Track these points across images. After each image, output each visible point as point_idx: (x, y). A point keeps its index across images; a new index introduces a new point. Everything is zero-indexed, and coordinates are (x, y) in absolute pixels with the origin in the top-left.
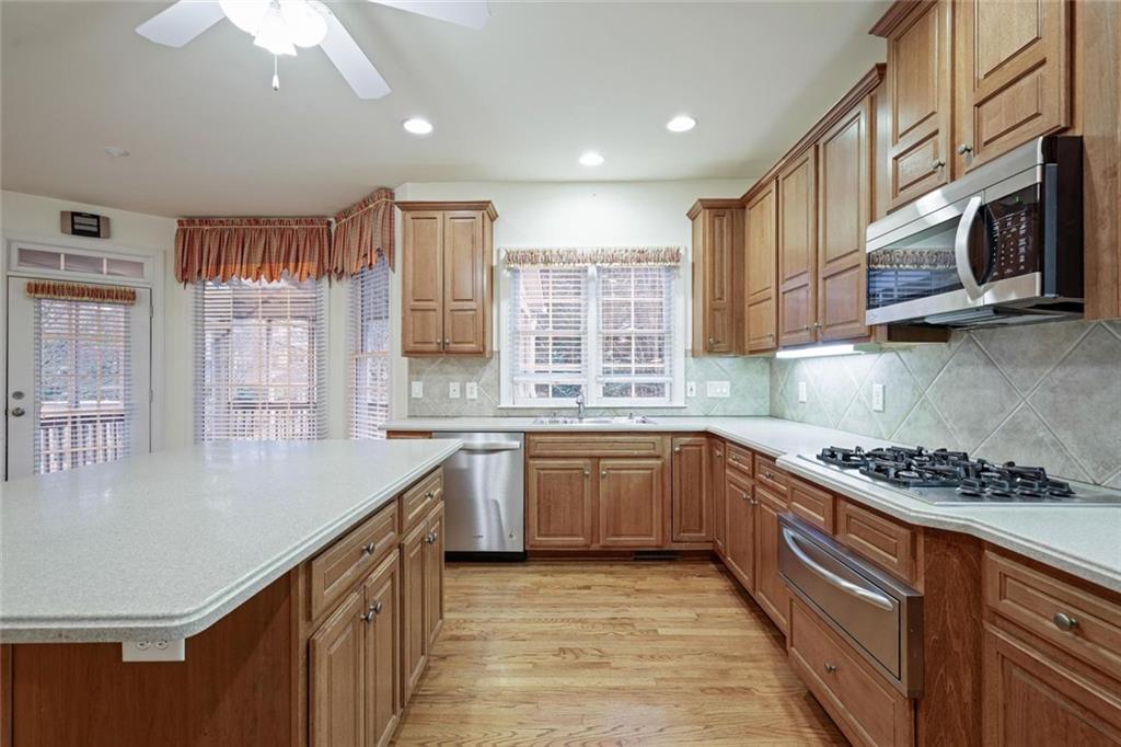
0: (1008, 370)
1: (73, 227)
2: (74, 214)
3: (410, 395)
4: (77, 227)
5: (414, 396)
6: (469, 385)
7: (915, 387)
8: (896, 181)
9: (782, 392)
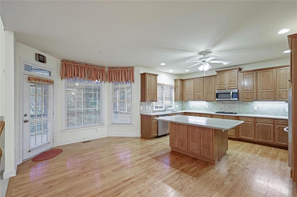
1: (39, 59)
2: (39, 55)
3: (140, 109)
4: (40, 59)
5: (141, 109)
7: (213, 106)
8: (219, 87)
9: (185, 106)
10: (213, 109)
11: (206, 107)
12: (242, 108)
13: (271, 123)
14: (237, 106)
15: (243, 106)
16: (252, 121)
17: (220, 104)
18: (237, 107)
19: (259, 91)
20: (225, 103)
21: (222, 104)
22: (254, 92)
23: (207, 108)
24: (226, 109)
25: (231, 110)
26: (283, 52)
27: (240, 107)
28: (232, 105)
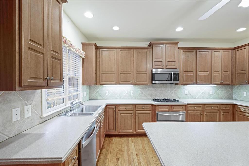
0: (156, 89)
6: (26, 108)
7: (141, 91)
8: (155, 64)
9: (96, 93)
10: (141, 95)
11: (130, 93)
12: (174, 92)
13: (217, 109)
14: (169, 90)
15: (175, 90)
16: (200, 109)
17: (149, 89)
18: (169, 92)
19: (198, 73)
20: (156, 87)
21: (152, 89)
22: (193, 74)
23: (133, 94)
24: (156, 95)
25: (162, 95)
26: (236, 31)
27: (172, 92)
28: (164, 89)
